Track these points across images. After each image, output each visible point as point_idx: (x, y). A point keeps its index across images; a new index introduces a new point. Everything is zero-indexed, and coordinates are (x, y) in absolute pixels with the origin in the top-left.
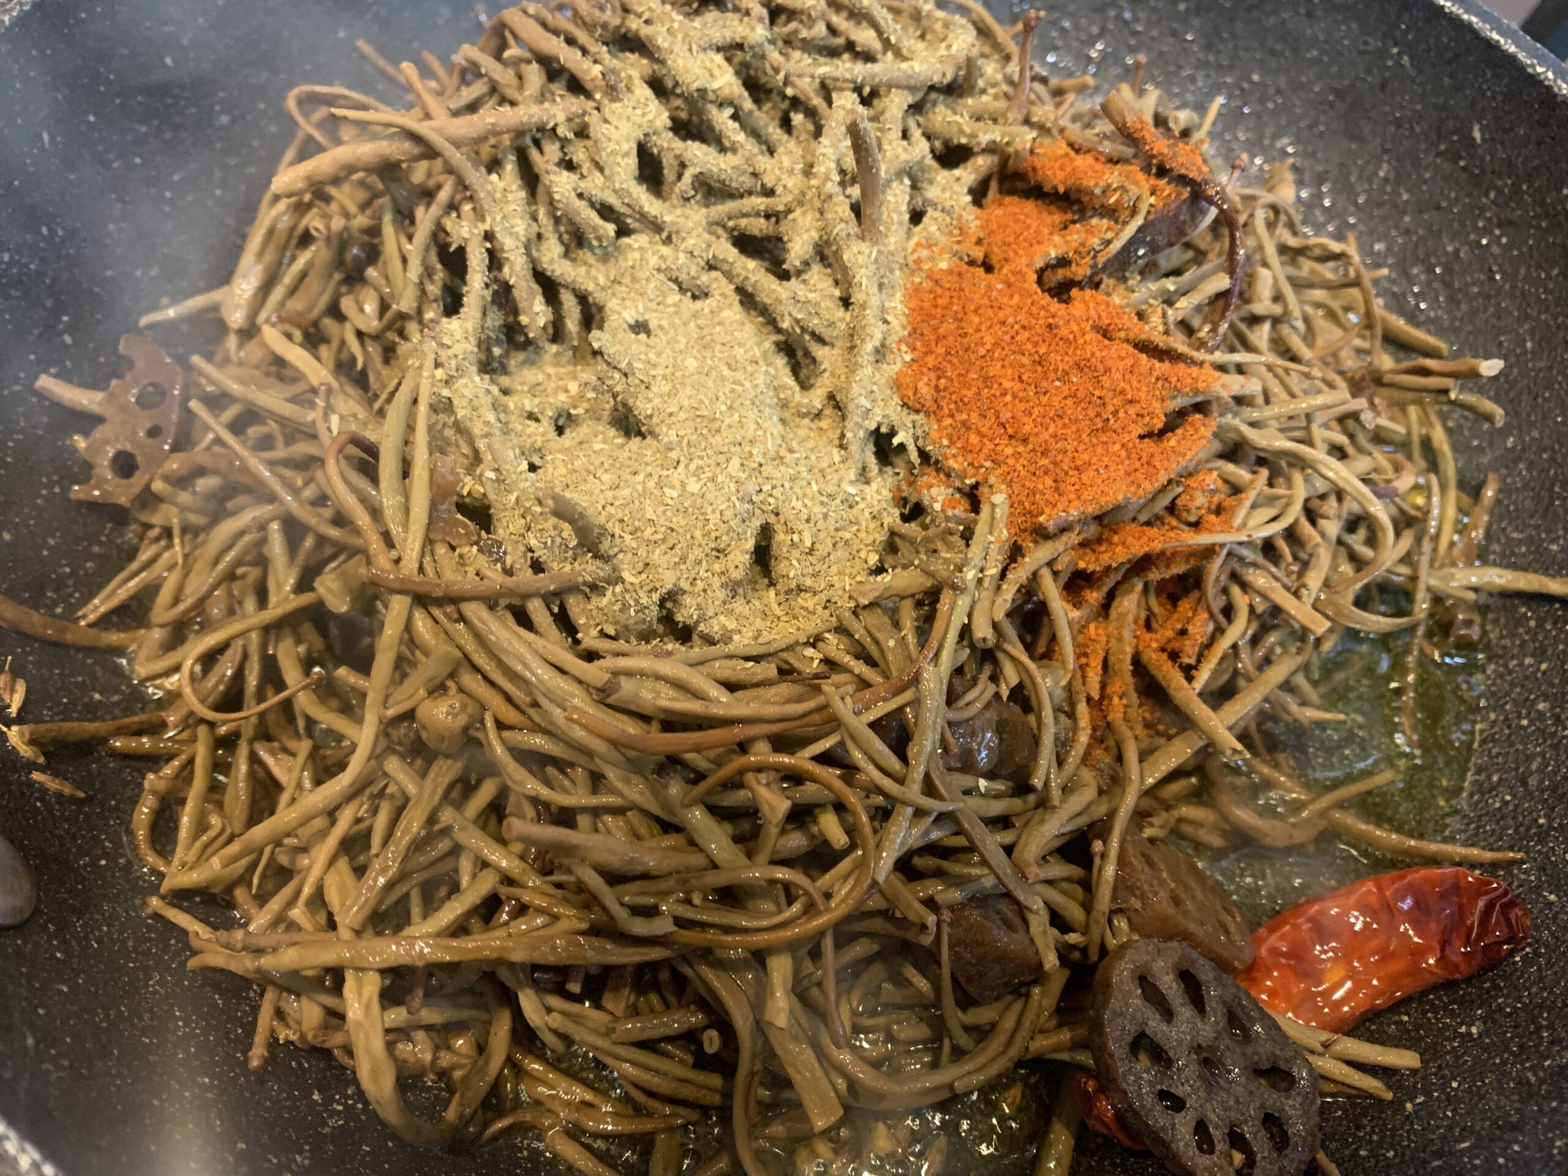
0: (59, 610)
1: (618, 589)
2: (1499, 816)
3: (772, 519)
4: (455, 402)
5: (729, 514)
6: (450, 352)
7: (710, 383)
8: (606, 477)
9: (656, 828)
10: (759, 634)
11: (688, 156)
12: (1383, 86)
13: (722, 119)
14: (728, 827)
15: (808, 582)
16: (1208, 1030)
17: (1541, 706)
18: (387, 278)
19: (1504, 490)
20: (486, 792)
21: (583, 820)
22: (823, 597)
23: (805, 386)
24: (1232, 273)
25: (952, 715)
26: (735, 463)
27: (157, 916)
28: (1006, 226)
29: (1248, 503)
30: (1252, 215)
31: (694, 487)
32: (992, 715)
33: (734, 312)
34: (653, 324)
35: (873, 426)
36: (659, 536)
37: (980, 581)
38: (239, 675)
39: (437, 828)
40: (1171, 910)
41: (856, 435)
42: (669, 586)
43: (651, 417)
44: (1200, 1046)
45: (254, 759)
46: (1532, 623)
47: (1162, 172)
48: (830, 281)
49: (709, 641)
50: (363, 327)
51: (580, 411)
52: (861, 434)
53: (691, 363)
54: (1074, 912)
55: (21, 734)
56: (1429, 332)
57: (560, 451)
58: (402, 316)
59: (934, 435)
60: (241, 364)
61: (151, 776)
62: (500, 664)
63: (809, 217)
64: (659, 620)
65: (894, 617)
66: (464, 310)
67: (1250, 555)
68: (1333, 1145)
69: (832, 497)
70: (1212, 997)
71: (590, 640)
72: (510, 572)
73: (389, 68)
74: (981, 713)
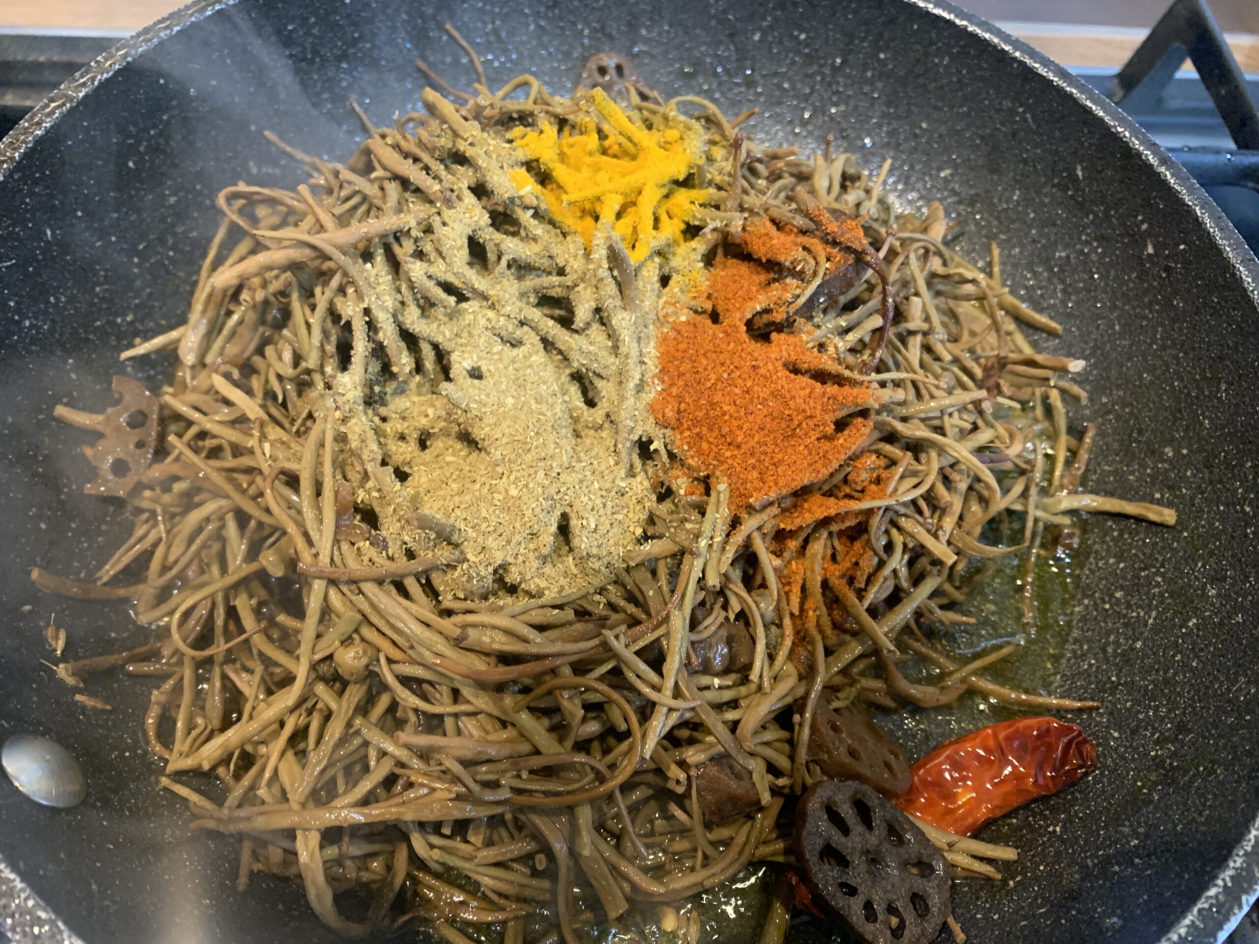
0: (82, 575)
1: (465, 566)
2: (1087, 674)
3: (568, 510)
4: (350, 436)
5: (538, 510)
6: (345, 399)
7: (523, 417)
8: (455, 486)
9: (498, 725)
10: (562, 588)
11: (503, 247)
12: (1014, 134)
13: (525, 217)
14: (546, 722)
15: (594, 551)
16: (873, 840)
17: (1118, 595)
18: (296, 335)
19: (1101, 434)
20: (384, 701)
21: (449, 722)
22: (605, 561)
23: (591, 403)
24: (884, 316)
25: (695, 637)
26: (541, 474)
27: (165, 789)
28: (727, 286)
29: (897, 477)
30: (907, 257)
31: (514, 492)
32: (724, 633)
33: (539, 357)
34: (484, 369)
35: (636, 438)
36: (492, 528)
37: (711, 546)
38: (211, 617)
39: (352, 731)
40: (847, 760)
41: (624, 447)
42: (499, 562)
43: (484, 439)
44: (868, 851)
45: (224, 677)
46: (1115, 534)
47: (835, 243)
48: (605, 336)
49: (530, 595)
50: (281, 372)
51: (436, 430)
52: (628, 444)
54: (783, 762)
55: (67, 670)
56: (1050, 316)
57: (423, 464)
58: (308, 372)
59: (678, 443)
60: (194, 390)
61: (155, 692)
62: (388, 622)
63: (589, 291)
64: (494, 581)
65: (654, 573)
66: (353, 367)
67: (902, 510)
68: (959, 911)
69: (608, 491)
70: (878, 816)
71: (447, 601)
72: (391, 558)
73: (288, 149)
74: (715, 632)
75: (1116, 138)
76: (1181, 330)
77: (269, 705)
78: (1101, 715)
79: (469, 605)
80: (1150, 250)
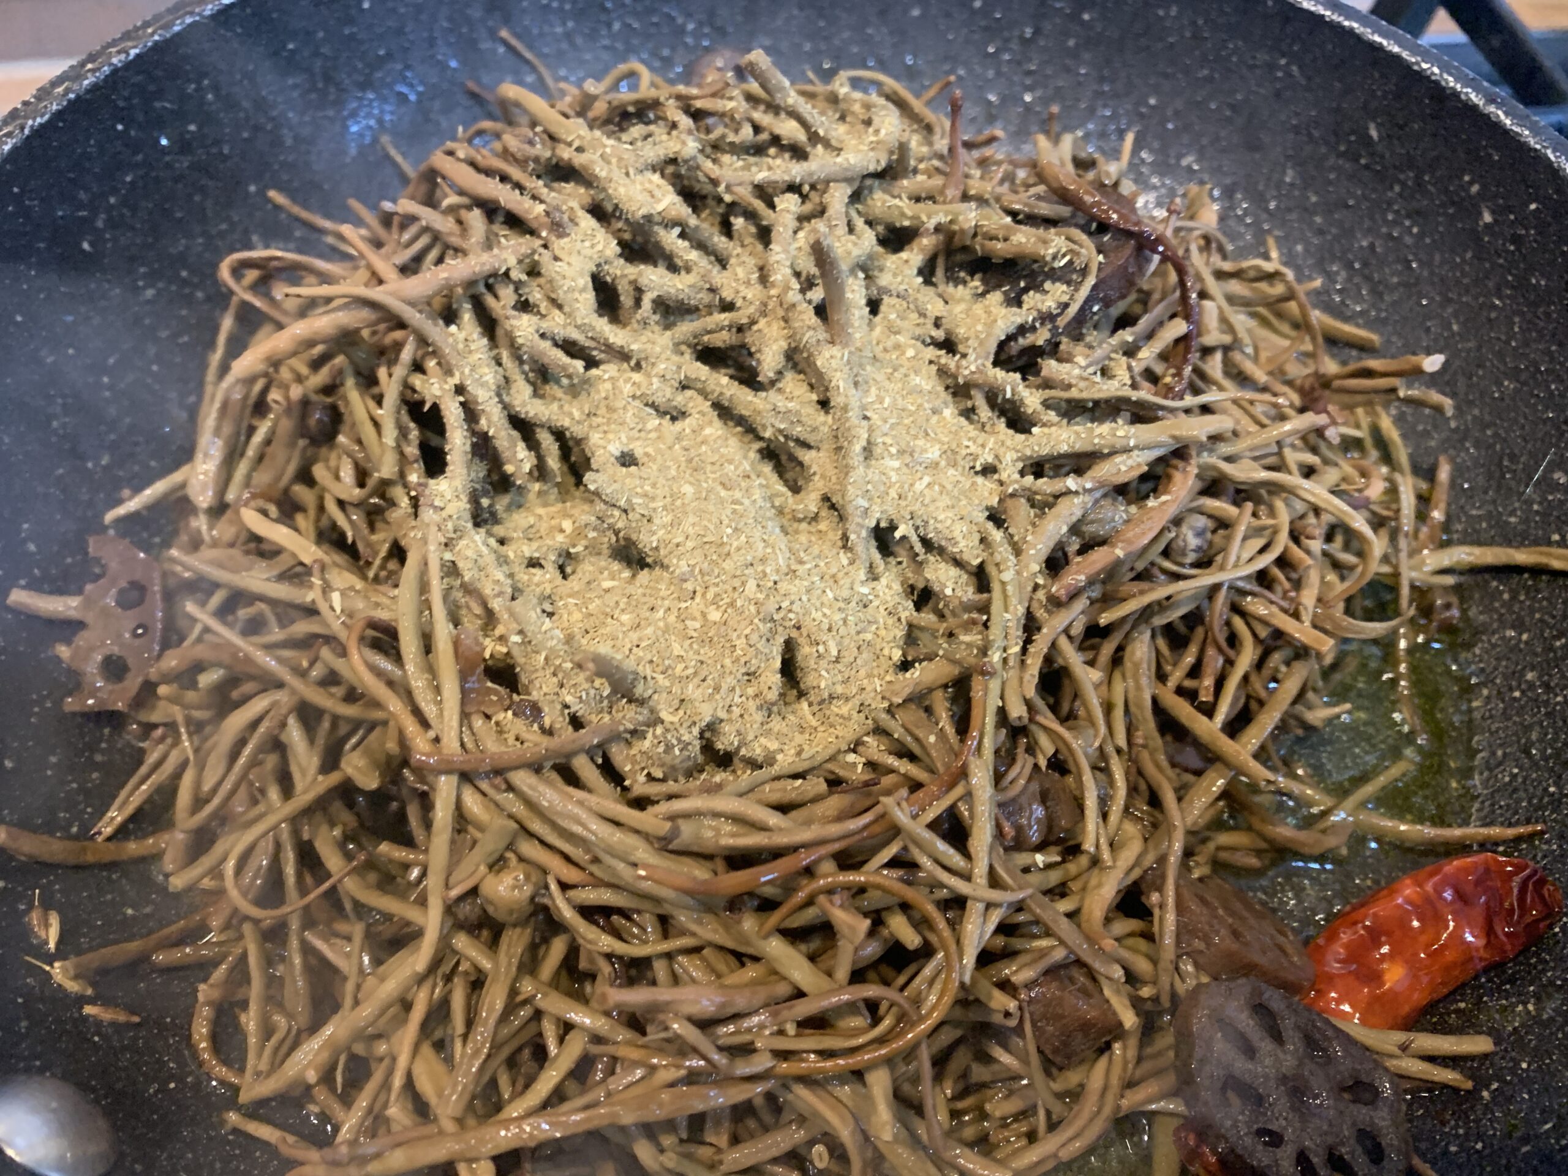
0: (74, 830)
1: (659, 730)
2: (1511, 789)
3: (794, 634)
4: (461, 564)
5: (754, 638)
6: (444, 514)
7: (711, 508)
8: (625, 618)
9: (732, 960)
10: (800, 749)
11: (643, 282)
12: (1278, 95)
13: (670, 239)
14: (803, 948)
15: (839, 689)
16: (1289, 1059)
17: (1530, 676)
18: (359, 442)
20: (558, 948)
21: (659, 967)
22: (856, 702)
23: (796, 489)
24: (1186, 316)
25: (1002, 797)
26: (751, 585)
27: (236, 1131)
29: (1238, 540)
30: (1187, 248)
31: (715, 615)
32: (1035, 787)
33: (715, 429)
34: (639, 453)
35: (873, 524)
36: (690, 671)
37: (1005, 661)
38: (276, 865)
39: (518, 998)
40: (1235, 946)
41: (860, 537)
42: (708, 719)
43: (657, 549)
44: (1285, 1077)
45: (307, 950)
46: (1506, 596)
47: (1103, 228)
48: (805, 387)
49: (754, 765)
50: (343, 496)
51: (579, 548)
52: (864, 533)
53: (688, 489)
54: (1142, 966)
55: (66, 970)
56: (1358, 325)
57: (570, 596)
58: (385, 483)
60: (215, 544)
61: (202, 987)
62: (555, 826)
63: (775, 326)
64: (702, 752)
65: (928, 710)
66: (449, 469)
67: (1248, 587)
68: (1423, 1146)
69: (848, 601)
70: (1287, 1024)
71: (639, 786)
72: (549, 732)
73: (305, 215)
74: (1025, 787)
75: (1421, 77)
76: (1548, 315)
77: (382, 980)
78: (1548, 842)
79: (671, 786)
80: (1488, 218)
